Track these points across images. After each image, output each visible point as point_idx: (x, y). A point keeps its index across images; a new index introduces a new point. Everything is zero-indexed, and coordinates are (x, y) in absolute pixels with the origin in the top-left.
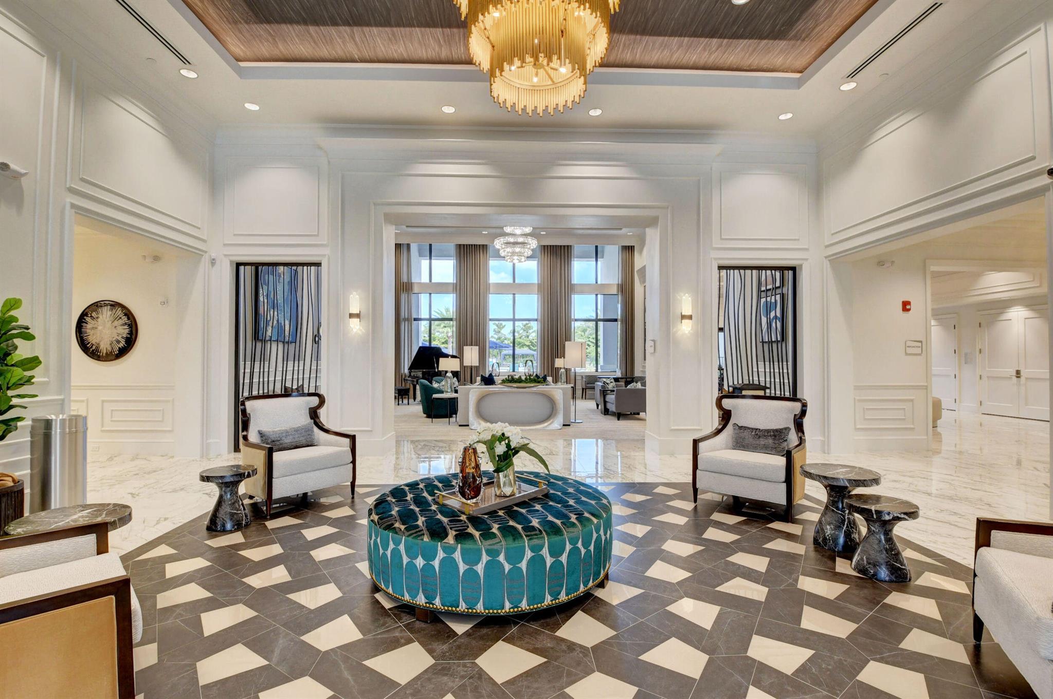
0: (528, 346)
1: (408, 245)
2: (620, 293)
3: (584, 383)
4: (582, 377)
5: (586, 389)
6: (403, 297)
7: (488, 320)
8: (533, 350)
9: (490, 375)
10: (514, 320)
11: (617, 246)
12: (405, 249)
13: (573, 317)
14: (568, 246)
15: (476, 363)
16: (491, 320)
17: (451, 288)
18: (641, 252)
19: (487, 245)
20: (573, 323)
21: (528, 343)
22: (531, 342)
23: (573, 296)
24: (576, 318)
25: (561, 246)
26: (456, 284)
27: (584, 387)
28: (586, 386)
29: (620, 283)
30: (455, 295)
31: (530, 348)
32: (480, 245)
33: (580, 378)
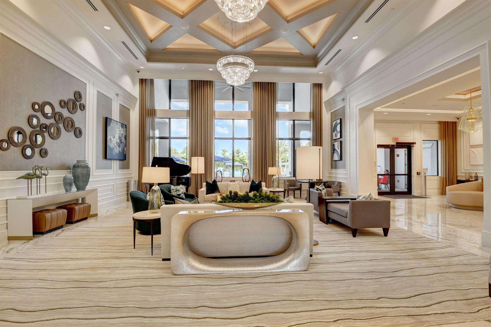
0: (239, 161)
1: (152, 81)
2: (311, 120)
3: (287, 186)
4: (285, 181)
5: (288, 191)
6: (148, 120)
7: (213, 138)
8: (241, 163)
9: (215, 182)
10: (233, 139)
11: (310, 84)
12: (149, 83)
13: (277, 137)
14: (273, 83)
15: (202, 171)
16: (216, 138)
17: (185, 114)
18: (327, 88)
19: (212, 81)
20: (277, 141)
21: (238, 160)
22: (240, 159)
23: (277, 121)
24: (279, 137)
25: (268, 83)
26: (189, 111)
27: (287, 189)
28: (288, 188)
29: (312, 111)
30: (188, 120)
31: (240, 162)
32: (207, 81)
33: (283, 182)
